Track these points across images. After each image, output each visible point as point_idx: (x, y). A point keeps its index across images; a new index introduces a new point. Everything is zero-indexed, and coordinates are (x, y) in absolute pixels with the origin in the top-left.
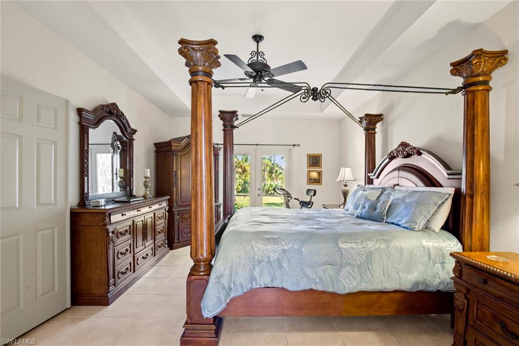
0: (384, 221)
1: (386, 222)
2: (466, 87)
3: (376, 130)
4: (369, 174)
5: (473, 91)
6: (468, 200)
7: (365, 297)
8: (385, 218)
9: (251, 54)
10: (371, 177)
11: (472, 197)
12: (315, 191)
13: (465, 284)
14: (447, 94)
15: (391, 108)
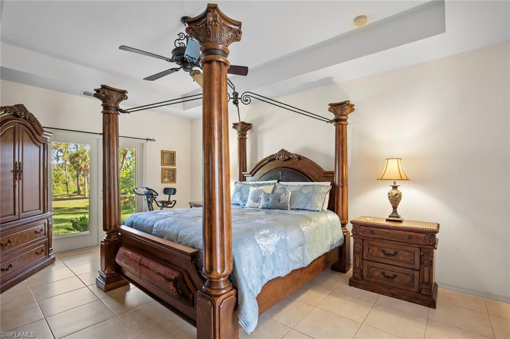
0: (289, 209)
1: (291, 209)
2: (337, 121)
3: (247, 136)
4: (243, 173)
5: (342, 124)
6: (341, 189)
7: (313, 264)
8: (289, 206)
9: (179, 35)
10: (245, 175)
11: (343, 187)
12: (175, 190)
13: (361, 237)
14: (328, 122)
15: (261, 120)
